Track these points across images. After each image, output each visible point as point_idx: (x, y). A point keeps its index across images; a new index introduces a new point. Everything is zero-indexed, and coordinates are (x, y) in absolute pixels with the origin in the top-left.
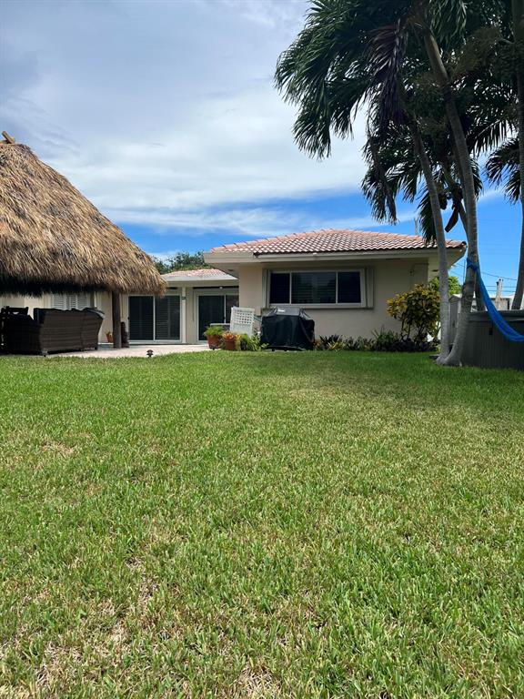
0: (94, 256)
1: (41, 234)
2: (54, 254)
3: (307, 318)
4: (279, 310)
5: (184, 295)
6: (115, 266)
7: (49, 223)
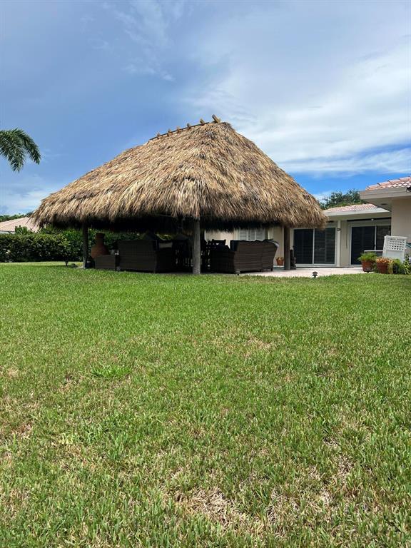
0: (273, 200)
1: (237, 186)
2: (246, 200)
5: (339, 227)
6: (288, 206)
7: (242, 178)
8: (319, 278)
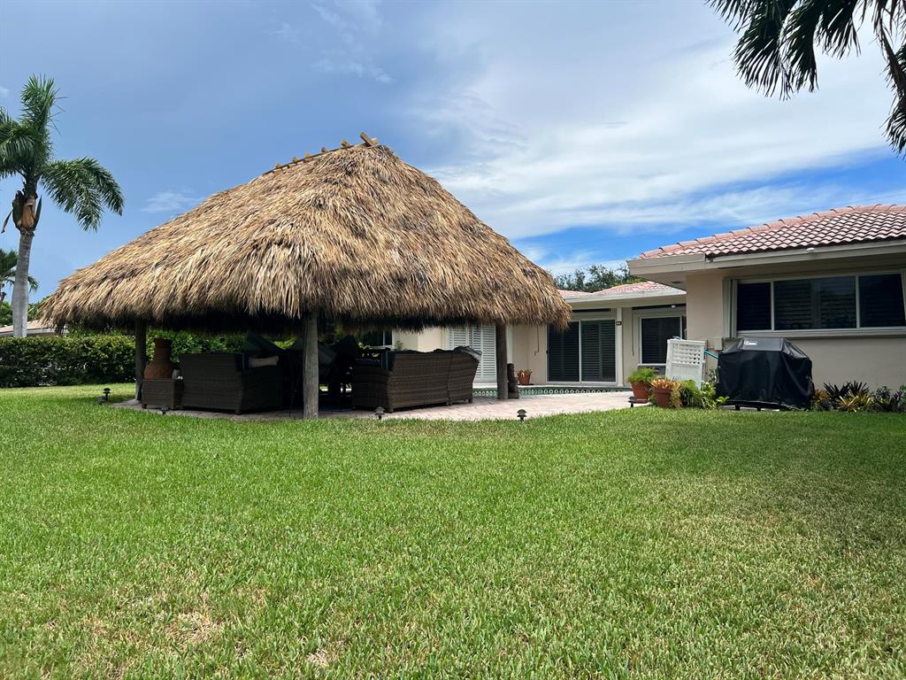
0: (457, 279)
1: (383, 256)
2: (400, 281)
3: (797, 355)
4: (747, 343)
5: (619, 319)
6: (489, 290)
7: (397, 242)
8: (528, 422)
